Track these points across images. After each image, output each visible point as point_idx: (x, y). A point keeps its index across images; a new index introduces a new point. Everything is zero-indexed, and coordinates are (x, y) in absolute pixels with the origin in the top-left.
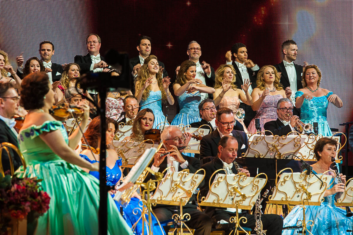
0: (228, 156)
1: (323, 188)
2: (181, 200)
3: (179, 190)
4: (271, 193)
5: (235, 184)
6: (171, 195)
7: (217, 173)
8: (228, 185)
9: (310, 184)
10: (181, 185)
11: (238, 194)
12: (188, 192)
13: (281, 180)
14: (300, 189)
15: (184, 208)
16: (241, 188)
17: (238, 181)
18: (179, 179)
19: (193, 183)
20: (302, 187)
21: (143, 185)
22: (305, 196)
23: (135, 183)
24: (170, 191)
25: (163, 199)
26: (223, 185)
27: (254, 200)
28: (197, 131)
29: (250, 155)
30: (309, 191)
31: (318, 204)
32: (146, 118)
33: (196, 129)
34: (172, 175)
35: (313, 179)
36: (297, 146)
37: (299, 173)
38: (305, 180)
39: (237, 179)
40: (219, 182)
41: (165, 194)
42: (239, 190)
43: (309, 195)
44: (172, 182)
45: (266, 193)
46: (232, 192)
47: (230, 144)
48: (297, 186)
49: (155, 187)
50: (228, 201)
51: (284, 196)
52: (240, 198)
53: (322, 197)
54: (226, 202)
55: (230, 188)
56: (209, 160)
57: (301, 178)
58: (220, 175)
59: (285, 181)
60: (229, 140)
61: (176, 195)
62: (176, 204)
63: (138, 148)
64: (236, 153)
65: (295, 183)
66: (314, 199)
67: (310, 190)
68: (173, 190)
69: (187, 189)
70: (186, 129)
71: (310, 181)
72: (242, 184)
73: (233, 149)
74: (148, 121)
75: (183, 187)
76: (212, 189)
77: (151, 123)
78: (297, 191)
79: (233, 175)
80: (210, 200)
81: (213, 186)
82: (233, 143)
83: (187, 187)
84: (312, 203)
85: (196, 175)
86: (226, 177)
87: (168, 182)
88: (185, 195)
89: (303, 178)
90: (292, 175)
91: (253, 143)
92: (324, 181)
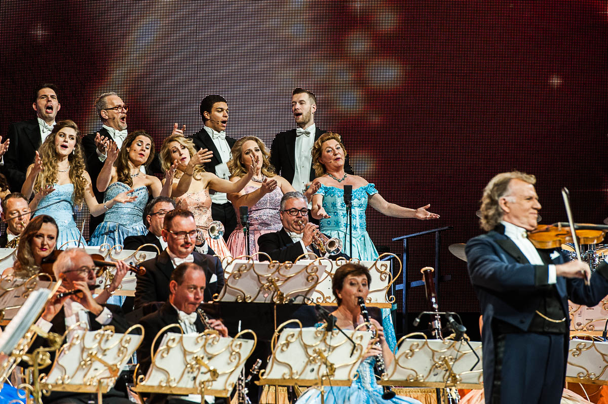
0: (186, 299)
1: (357, 354)
2: (100, 382)
3: (97, 365)
4: (264, 366)
5: (198, 351)
6: (81, 374)
7: (166, 332)
8: (185, 353)
9: (332, 349)
10: (100, 356)
11: (203, 369)
12: (112, 369)
13: (282, 341)
14: (316, 357)
15: (105, 396)
16: (209, 359)
17: (204, 346)
18: (95, 345)
19: (121, 350)
20: (320, 353)
21: (26, 358)
22: (324, 370)
23: (10, 355)
24: (80, 367)
25: (67, 382)
26: (176, 353)
27: (234, 379)
28: (134, 255)
29: (228, 298)
30: (331, 360)
31: (348, 382)
32: (42, 235)
33: (131, 252)
34: (83, 338)
35: (337, 339)
36: (312, 279)
37: (312, 329)
38: (324, 340)
39: (202, 342)
40: (169, 349)
41: (70, 372)
42: (206, 361)
43: (332, 368)
44: (83, 350)
45: (256, 367)
46: (193, 365)
47: (190, 278)
48: (310, 351)
49: (49, 362)
50: (187, 383)
51: (286, 370)
52: (208, 376)
53: (354, 372)
54: (181, 385)
55: (189, 358)
56: (153, 308)
57: (316, 338)
58: (171, 335)
59: (288, 344)
60: (188, 270)
61: (91, 373)
62: (92, 390)
63: (23, 288)
64: (201, 295)
65: (305, 347)
66: (341, 375)
67: (332, 358)
68: (84, 365)
69: (111, 363)
70: (113, 252)
71: (333, 343)
72: (210, 350)
73: (195, 287)
74: (47, 241)
75: (105, 359)
76: (157, 360)
77: (50, 242)
78: (311, 362)
79: (196, 334)
80: (153, 381)
81: (158, 355)
82: (197, 276)
83: (110, 359)
84: (337, 382)
85: (127, 336)
86: (181, 338)
87: (76, 350)
88: (107, 374)
89: (320, 336)
90: (300, 333)
91: (233, 276)
92: (357, 342)
